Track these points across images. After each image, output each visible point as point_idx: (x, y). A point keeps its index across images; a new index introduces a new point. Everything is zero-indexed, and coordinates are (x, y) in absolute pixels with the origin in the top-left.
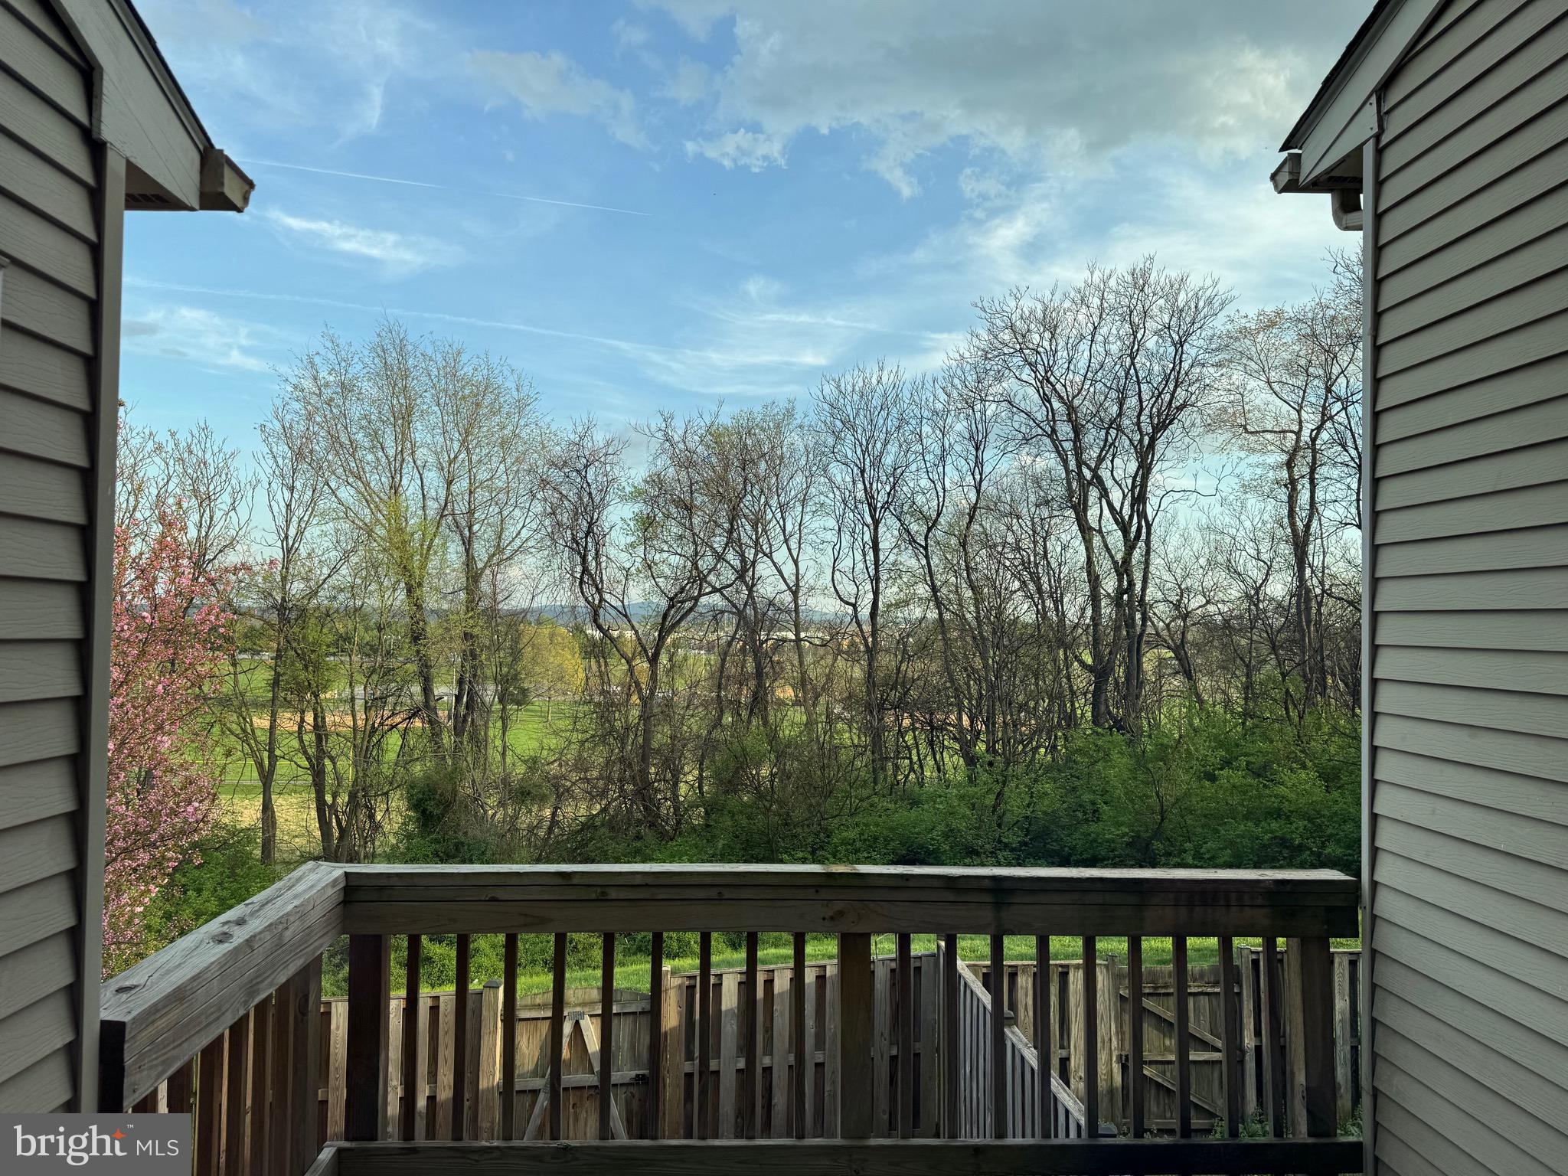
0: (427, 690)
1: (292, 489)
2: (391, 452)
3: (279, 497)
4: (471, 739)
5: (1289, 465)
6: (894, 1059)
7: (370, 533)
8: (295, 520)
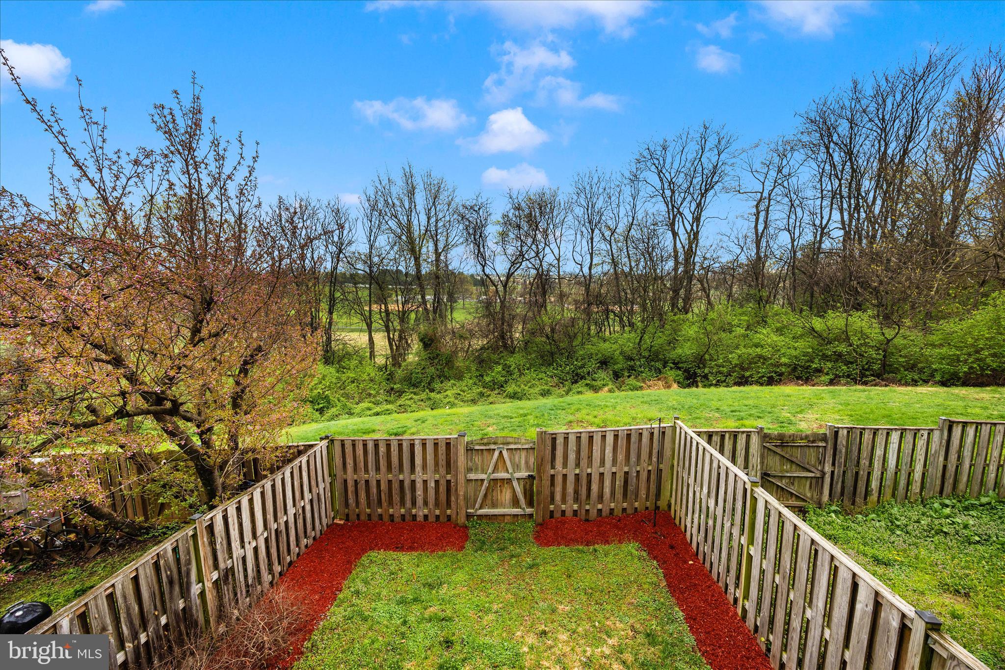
0: (423, 297)
1: (371, 222)
2: (407, 207)
3: (366, 225)
4: (439, 315)
5: (757, 206)
6: (649, 471)
7: (400, 238)
8: (373, 234)
